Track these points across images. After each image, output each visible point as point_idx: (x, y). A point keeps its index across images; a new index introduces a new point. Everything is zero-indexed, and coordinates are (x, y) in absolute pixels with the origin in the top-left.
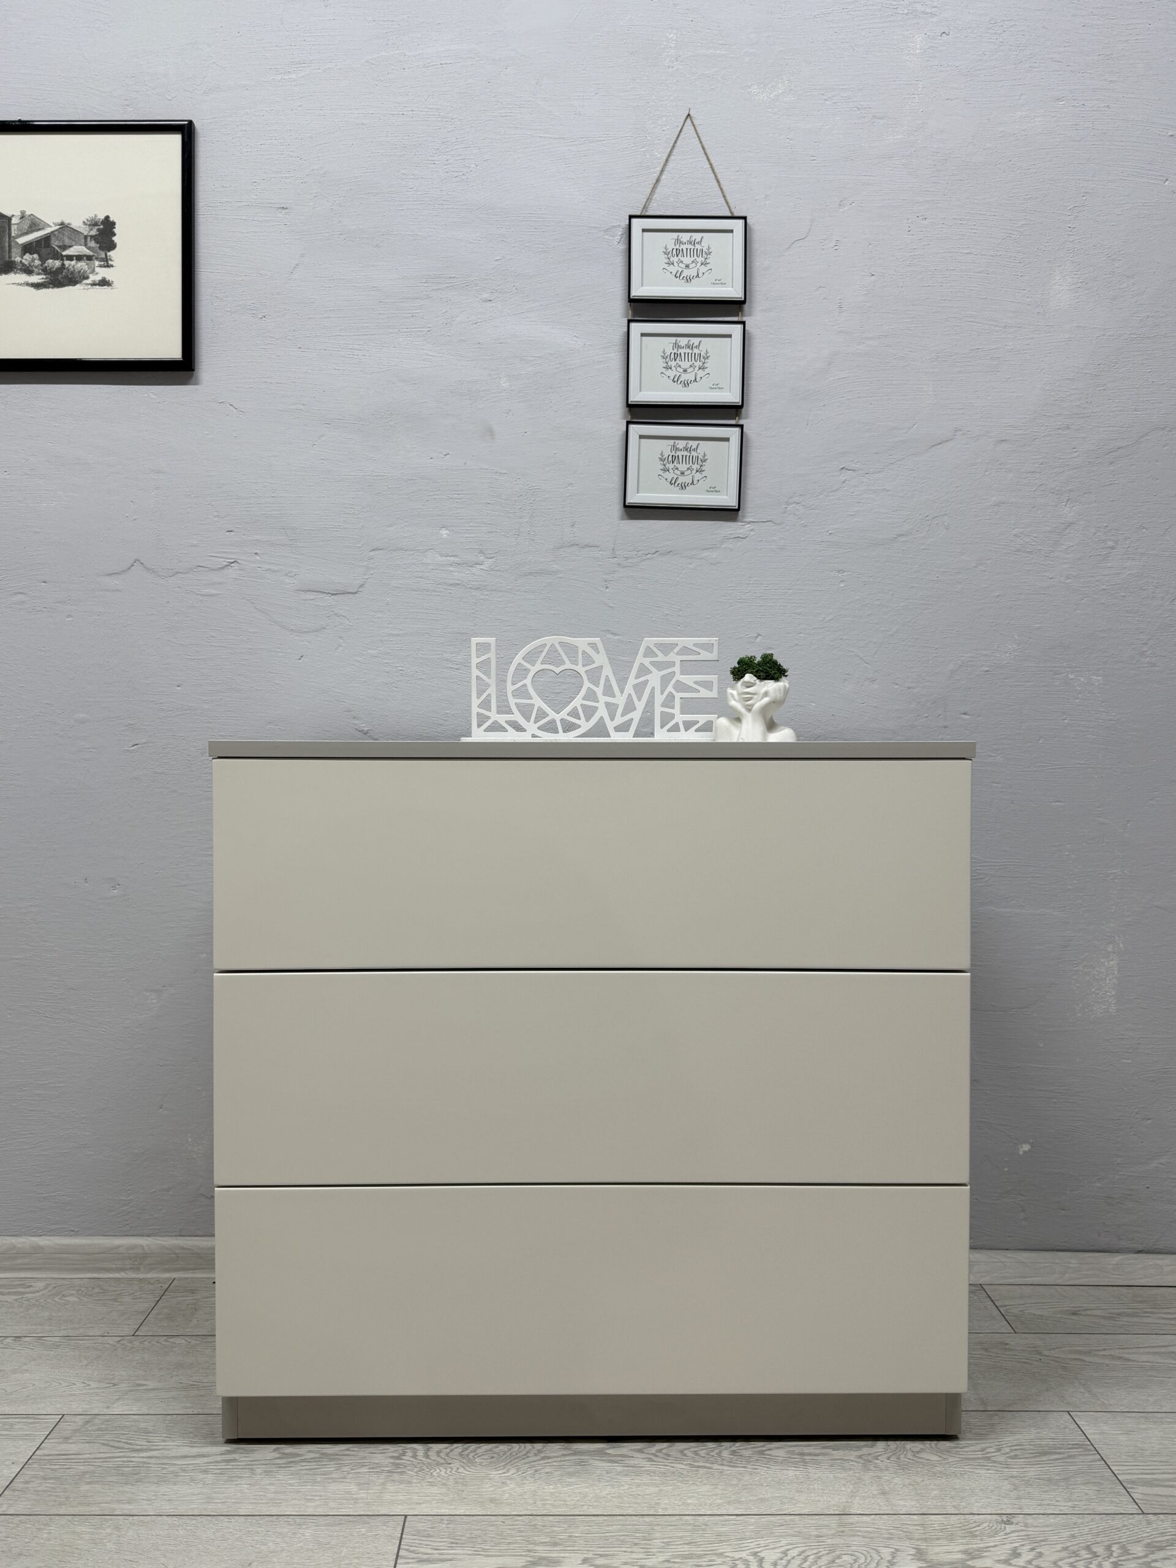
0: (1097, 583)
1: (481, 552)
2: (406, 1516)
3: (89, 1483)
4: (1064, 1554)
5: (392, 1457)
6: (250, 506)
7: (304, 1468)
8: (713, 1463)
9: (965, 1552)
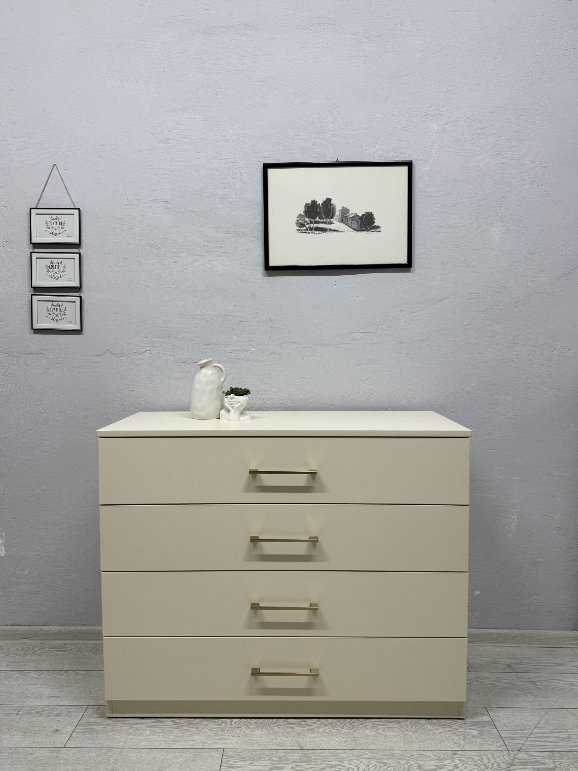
0: (510, 358)
1: (251, 345)
2: (224, 749)
3: (101, 735)
4: (475, 767)
5: (218, 725)
6: (154, 327)
7: (184, 729)
8: (343, 728)
9: (436, 766)
